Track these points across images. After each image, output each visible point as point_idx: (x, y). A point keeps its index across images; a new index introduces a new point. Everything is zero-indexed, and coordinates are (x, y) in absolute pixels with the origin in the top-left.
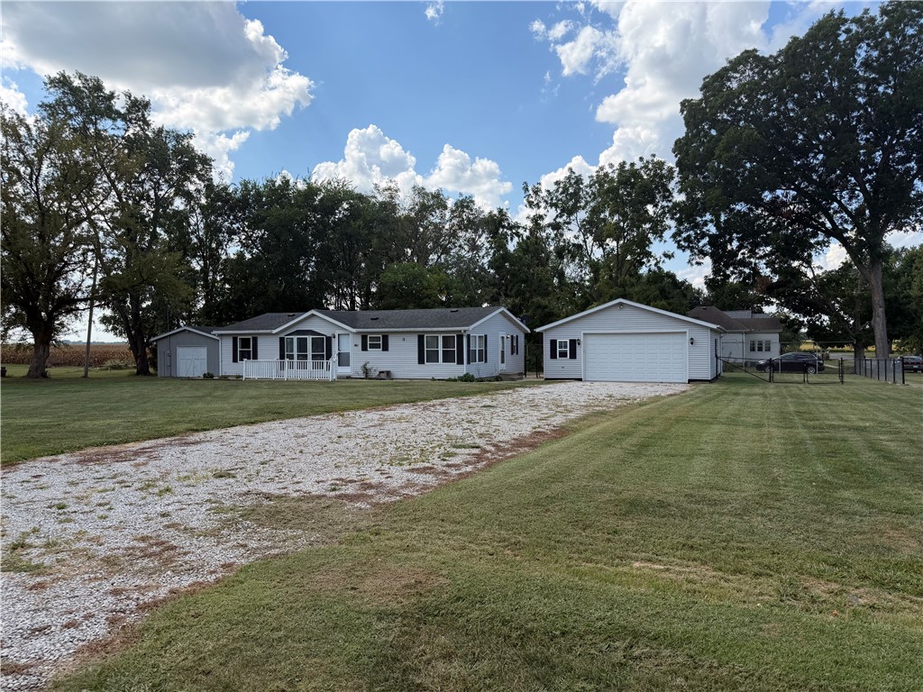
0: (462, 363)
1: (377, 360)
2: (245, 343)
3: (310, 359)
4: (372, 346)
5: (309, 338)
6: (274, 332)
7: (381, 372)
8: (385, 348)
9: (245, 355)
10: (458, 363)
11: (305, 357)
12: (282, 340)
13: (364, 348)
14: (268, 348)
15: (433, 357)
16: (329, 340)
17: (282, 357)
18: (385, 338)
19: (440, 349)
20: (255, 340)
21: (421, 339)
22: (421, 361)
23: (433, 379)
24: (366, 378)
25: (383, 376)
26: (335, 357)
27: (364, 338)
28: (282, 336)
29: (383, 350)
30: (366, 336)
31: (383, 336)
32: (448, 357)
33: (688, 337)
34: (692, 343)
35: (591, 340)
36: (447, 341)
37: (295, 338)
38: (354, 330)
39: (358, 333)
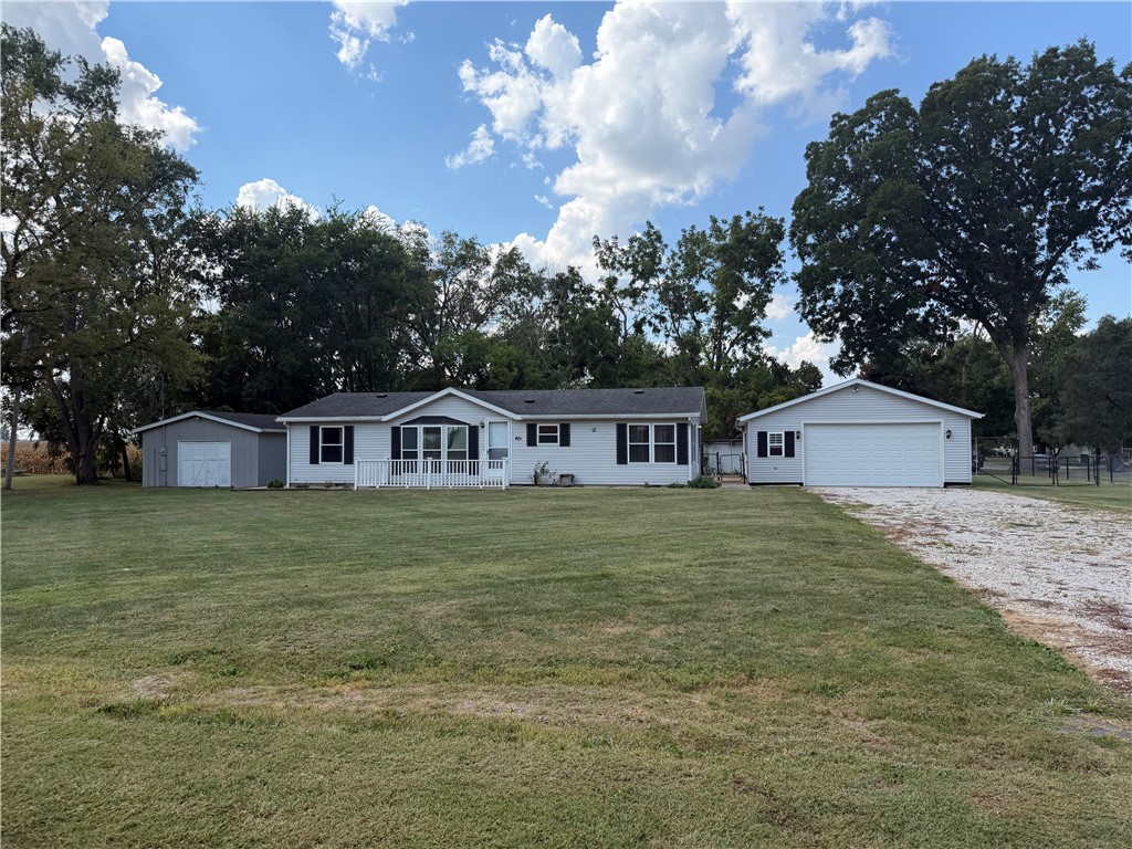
0: (686, 463)
1: (553, 457)
2: (332, 435)
3: (444, 458)
4: (543, 440)
5: (445, 429)
6: (385, 418)
7: (562, 476)
8: (565, 442)
9: (331, 455)
10: (679, 463)
11: (438, 455)
12: (395, 431)
13: (531, 442)
14: (372, 445)
15: (640, 455)
16: (474, 431)
17: (395, 455)
18: (565, 428)
19: (652, 443)
20: (350, 431)
21: (621, 429)
22: (621, 460)
23: (647, 486)
24: (536, 484)
25: (567, 481)
26: (483, 456)
27: (531, 428)
28: (397, 424)
29: (562, 445)
30: (535, 426)
31: (561, 425)
32: (664, 455)
33: (942, 430)
34: (948, 437)
35: (812, 432)
36: (664, 432)
37: (420, 428)
38: (519, 417)
39: (523, 421)
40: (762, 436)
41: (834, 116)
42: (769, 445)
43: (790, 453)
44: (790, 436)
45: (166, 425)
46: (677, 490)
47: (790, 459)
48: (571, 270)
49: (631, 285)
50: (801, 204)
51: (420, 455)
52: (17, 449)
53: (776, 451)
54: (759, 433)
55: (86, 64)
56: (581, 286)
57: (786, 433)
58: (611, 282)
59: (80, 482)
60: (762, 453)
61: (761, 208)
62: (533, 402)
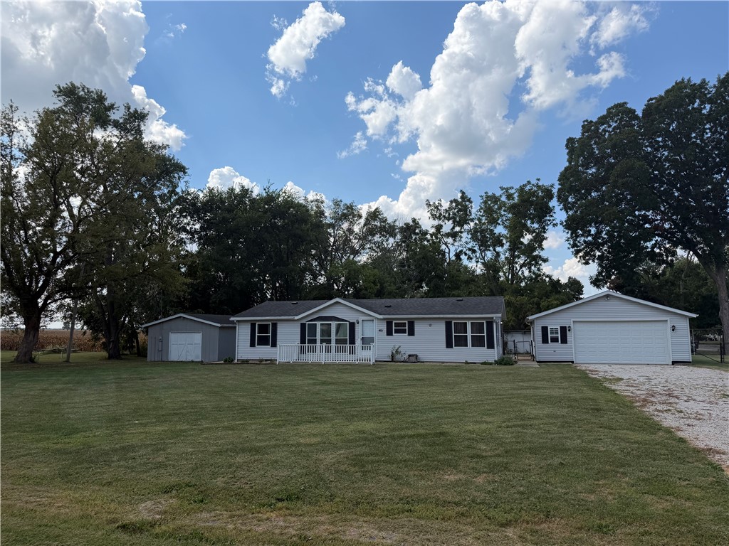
0: (493, 348)
1: (402, 342)
2: (264, 328)
3: (333, 344)
4: (397, 331)
5: (334, 324)
6: (296, 318)
7: (410, 356)
8: (412, 333)
9: (263, 341)
10: (488, 348)
11: (329, 341)
12: (303, 326)
13: (389, 333)
14: (288, 335)
15: (462, 342)
16: (352, 326)
17: (303, 341)
18: (411, 324)
19: (469, 334)
20: (275, 326)
21: (448, 325)
22: (449, 345)
23: (467, 363)
24: (392, 361)
25: (413, 359)
26: (358, 342)
27: (389, 324)
28: (304, 321)
29: (409, 335)
30: (391, 322)
31: (409, 322)
32: (478, 342)
33: (669, 325)
34: (673, 330)
36: (477, 327)
37: (318, 323)
38: (381, 317)
39: (384, 319)
40: (545, 329)
41: (584, 122)
42: (549, 335)
43: (564, 341)
44: (564, 330)
45: (163, 322)
46: (488, 366)
47: (564, 345)
48: (414, 220)
49: (452, 229)
50: (563, 177)
51: (318, 341)
52: (74, 336)
53: (554, 340)
54: (542, 327)
55: (129, 108)
56: (420, 231)
57: (561, 327)
58: (439, 228)
59: (110, 357)
60: (545, 341)
61: (538, 180)
62: (390, 306)
